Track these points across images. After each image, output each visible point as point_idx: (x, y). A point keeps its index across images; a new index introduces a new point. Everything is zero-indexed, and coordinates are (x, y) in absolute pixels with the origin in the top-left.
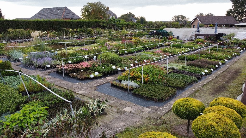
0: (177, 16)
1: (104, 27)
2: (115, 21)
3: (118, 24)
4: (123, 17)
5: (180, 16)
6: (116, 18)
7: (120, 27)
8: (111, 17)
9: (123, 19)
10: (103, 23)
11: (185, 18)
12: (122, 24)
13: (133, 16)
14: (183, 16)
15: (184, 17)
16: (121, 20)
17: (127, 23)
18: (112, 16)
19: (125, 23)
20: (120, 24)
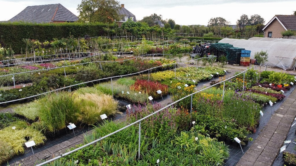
0: (215, 18)
1: (112, 35)
2: (133, 25)
3: (136, 29)
4: (146, 19)
5: (219, 18)
6: (135, 20)
7: (139, 34)
8: (126, 19)
9: (146, 22)
10: (111, 28)
11: (225, 21)
12: (143, 30)
13: (159, 18)
14: (222, 18)
15: (223, 20)
16: (142, 24)
17: (150, 28)
18: (129, 18)
19: (148, 28)
20: (139, 30)
